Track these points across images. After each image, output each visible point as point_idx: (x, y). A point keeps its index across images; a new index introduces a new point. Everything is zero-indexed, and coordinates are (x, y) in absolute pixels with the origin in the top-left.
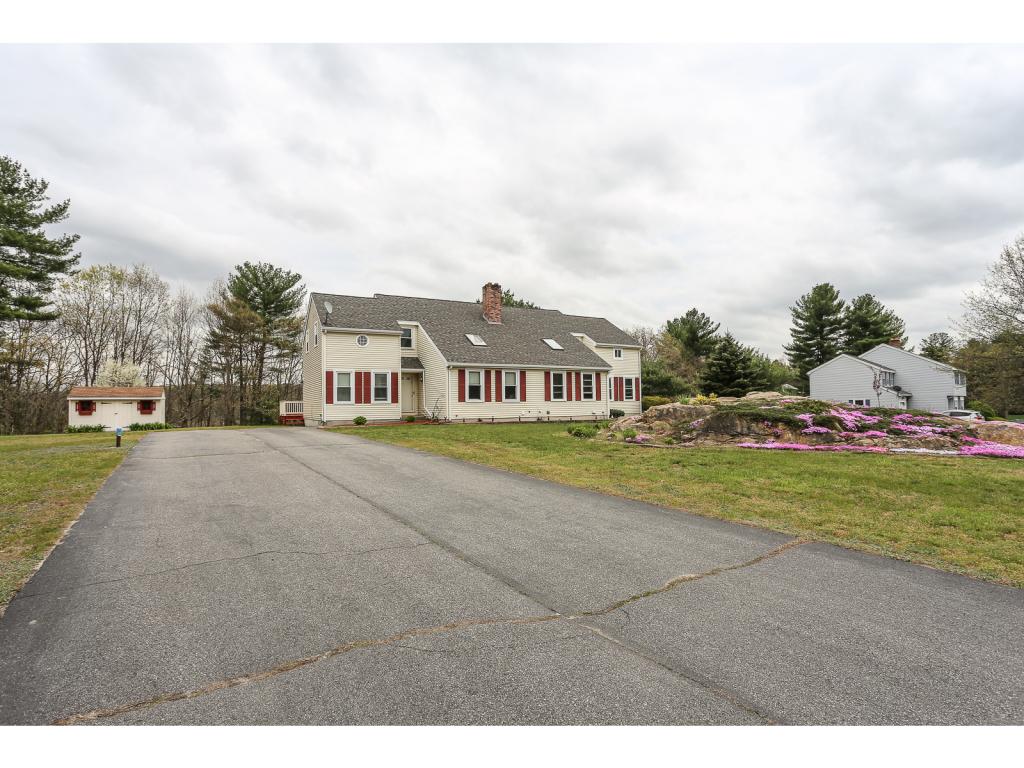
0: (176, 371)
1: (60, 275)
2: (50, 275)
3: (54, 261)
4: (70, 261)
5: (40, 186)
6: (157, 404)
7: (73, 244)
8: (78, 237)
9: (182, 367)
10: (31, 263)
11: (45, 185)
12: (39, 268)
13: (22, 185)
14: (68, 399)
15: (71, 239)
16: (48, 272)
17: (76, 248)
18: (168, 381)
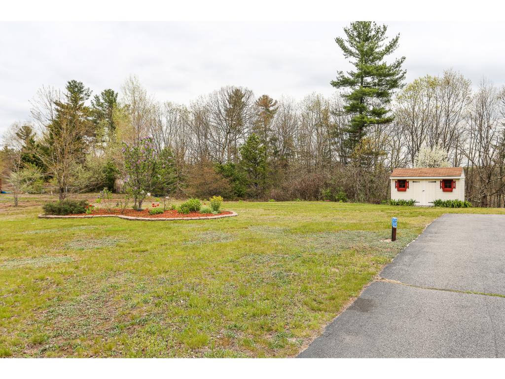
0: (477, 155)
1: (395, 90)
2: (390, 91)
3: (391, 80)
4: (400, 78)
5: (382, 30)
6: (457, 183)
7: (402, 64)
8: (404, 58)
9: (482, 150)
10: (379, 85)
11: (385, 28)
12: (383, 88)
13: (373, 33)
14: (390, 178)
15: (400, 61)
16: (389, 89)
17: (403, 67)
18: (470, 163)
